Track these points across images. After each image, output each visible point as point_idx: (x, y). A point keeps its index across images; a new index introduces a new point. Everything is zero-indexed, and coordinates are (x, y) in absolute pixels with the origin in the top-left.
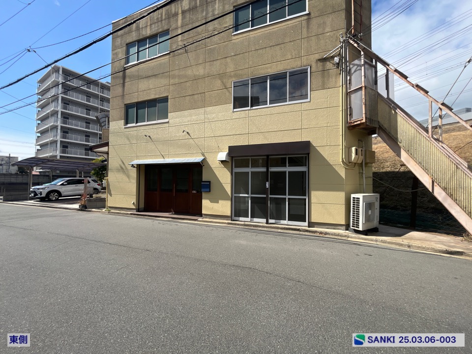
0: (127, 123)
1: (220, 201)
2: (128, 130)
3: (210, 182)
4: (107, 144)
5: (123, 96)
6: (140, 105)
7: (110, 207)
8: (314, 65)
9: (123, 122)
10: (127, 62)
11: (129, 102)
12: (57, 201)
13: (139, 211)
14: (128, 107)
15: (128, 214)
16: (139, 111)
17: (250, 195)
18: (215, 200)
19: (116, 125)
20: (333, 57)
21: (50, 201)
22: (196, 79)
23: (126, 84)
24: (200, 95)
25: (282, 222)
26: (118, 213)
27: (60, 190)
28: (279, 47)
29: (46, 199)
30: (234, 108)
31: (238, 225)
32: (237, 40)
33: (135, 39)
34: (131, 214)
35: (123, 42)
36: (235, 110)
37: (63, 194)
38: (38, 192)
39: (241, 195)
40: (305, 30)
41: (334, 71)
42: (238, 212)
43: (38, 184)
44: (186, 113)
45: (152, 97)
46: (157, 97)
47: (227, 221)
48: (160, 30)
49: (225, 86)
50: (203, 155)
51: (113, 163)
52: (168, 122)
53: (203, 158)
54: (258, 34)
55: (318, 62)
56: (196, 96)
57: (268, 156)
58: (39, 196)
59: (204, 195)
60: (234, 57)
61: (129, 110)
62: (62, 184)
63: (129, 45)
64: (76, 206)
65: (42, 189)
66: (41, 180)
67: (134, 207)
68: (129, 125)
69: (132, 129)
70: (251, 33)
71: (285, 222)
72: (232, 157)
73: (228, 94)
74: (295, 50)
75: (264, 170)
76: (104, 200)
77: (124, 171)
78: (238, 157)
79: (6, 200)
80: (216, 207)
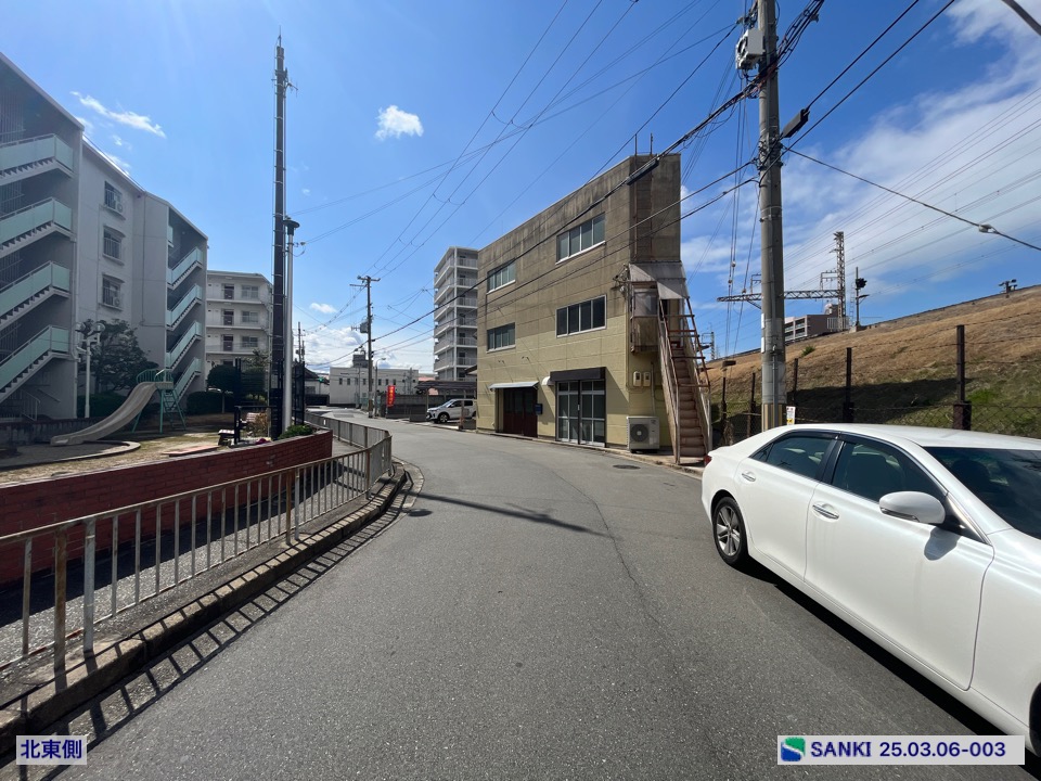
0: (488, 348)
1: (549, 423)
2: (488, 355)
3: (541, 404)
4: (475, 368)
5: (486, 322)
7: (478, 428)
9: (485, 347)
10: (488, 290)
11: (489, 329)
13: (498, 432)
14: (489, 332)
15: (488, 434)
16: (497, 337)
18: (545, 422)
19: (482, 349)
21: (441, 423)
22: (533, 307)
23: (488, 311)
26: (483, 433)
27: (448, 412)
33: (493, 268)
34: (492, 434)
35: (485, 271)
36: (558, 336)
38: (432, 413)
40: (603, 260)
41: (622, 299)
43: (434, 406)
45: (505, 323)
46: (508, 323)
50: (537, 378)
51: (481, 388)
52: (515, 348)
53: (537, 381)
57: (579, 380)
59: (538, 417)
61: (490, 335)
62: (450, 406)
66: (437, 401)
67: (495, 428)
68: (489, 351)
69: (490, 354)
72: (554, 381)
73: (553, 320)
75: (577, 393)
76: (475, 422)
77: (486, 395)
78: (561, 381)
79: (411, 421)
80: (546, 428)
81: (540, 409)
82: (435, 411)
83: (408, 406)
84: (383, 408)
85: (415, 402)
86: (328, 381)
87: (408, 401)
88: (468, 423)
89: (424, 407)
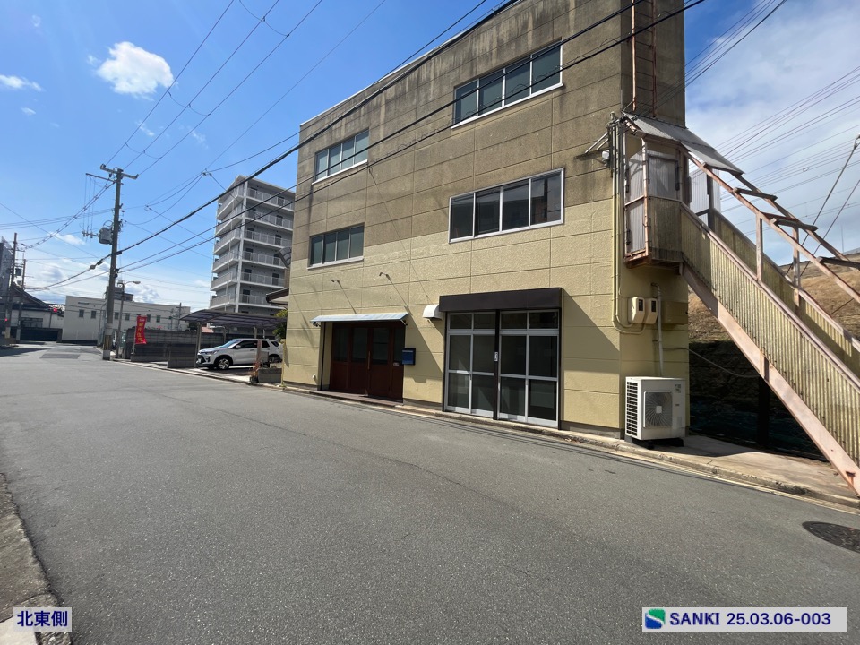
0: (311, 262)
1: (428, 381)
2: (311, 272)
3: (414, 350)
4: (286, 293)
5: (309, 224)
6: (329, 237)
7: (286, 382)
8: (570, 166)
9: (306, 261)
10: (315, 177)
11: (315, 234)
12: (227, 370)
13: (321, 390)
14: (314, 240)
15: (306, 393)
16: (328, 245)
17: (471, 372)
18: (421, 379)
19: (299, 266)
20: (600, 151)
21: (220, 370)
22: (401, 197)
23: (313, 208)
24: (405, 220)
25: (520, 418)
26: (294, 391)
27: (231, 355)
28: (517, 141)
29: (214, 367)
30: (451, 238)
31: (451, 417)
32: (458, 136)
33: (326, 145)
34: (311, 393)
35: (312, 151)
36: (452, 240)
37: (235, 361)
38: (206, 356)
39: (458, 372)
40: (556, 113)
41: (603, 173)
42: (453, 398)
44: (386, 246)
45: (344, 225)
46: (350, 224)
47: (434, 412)
48: (358, 130)
49: (440, 205)
50: (407, 309)
51: (293, 322)
52: (362, 261)
53: (406, 313)
54: (488, 124)
55: (578, 160)
56: (399, 222)
57: (498, 311)
58: (207, 363)
59: (406, 369)
60: (453, 162)
61: (316, 244)
62: (235, 348)
63: (319, 154)
64: (247, 379)
65: (211, 353)
67: (315, 384)
68: (314, 266)
69: (316, 271)
70: (478, 124)
71: (524, 419)
72: (447, 312)
73: (443, 216)
74: (541, 144)
75: (491, 332)
76: (279, 372)
77: (304, 333)
78: (455, 312)
79: (171, 366)
80: (422, 388)
81: (411, 356)
82: (212, 353)
83: (170, 345)
84: (128, 346)
85: (181, 340)
86: (63, 313)
87: (169, 339)
88: (268, 372)
89: (192, 348)
